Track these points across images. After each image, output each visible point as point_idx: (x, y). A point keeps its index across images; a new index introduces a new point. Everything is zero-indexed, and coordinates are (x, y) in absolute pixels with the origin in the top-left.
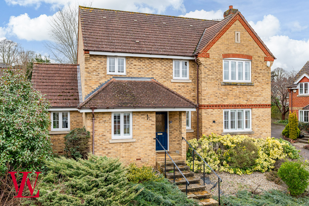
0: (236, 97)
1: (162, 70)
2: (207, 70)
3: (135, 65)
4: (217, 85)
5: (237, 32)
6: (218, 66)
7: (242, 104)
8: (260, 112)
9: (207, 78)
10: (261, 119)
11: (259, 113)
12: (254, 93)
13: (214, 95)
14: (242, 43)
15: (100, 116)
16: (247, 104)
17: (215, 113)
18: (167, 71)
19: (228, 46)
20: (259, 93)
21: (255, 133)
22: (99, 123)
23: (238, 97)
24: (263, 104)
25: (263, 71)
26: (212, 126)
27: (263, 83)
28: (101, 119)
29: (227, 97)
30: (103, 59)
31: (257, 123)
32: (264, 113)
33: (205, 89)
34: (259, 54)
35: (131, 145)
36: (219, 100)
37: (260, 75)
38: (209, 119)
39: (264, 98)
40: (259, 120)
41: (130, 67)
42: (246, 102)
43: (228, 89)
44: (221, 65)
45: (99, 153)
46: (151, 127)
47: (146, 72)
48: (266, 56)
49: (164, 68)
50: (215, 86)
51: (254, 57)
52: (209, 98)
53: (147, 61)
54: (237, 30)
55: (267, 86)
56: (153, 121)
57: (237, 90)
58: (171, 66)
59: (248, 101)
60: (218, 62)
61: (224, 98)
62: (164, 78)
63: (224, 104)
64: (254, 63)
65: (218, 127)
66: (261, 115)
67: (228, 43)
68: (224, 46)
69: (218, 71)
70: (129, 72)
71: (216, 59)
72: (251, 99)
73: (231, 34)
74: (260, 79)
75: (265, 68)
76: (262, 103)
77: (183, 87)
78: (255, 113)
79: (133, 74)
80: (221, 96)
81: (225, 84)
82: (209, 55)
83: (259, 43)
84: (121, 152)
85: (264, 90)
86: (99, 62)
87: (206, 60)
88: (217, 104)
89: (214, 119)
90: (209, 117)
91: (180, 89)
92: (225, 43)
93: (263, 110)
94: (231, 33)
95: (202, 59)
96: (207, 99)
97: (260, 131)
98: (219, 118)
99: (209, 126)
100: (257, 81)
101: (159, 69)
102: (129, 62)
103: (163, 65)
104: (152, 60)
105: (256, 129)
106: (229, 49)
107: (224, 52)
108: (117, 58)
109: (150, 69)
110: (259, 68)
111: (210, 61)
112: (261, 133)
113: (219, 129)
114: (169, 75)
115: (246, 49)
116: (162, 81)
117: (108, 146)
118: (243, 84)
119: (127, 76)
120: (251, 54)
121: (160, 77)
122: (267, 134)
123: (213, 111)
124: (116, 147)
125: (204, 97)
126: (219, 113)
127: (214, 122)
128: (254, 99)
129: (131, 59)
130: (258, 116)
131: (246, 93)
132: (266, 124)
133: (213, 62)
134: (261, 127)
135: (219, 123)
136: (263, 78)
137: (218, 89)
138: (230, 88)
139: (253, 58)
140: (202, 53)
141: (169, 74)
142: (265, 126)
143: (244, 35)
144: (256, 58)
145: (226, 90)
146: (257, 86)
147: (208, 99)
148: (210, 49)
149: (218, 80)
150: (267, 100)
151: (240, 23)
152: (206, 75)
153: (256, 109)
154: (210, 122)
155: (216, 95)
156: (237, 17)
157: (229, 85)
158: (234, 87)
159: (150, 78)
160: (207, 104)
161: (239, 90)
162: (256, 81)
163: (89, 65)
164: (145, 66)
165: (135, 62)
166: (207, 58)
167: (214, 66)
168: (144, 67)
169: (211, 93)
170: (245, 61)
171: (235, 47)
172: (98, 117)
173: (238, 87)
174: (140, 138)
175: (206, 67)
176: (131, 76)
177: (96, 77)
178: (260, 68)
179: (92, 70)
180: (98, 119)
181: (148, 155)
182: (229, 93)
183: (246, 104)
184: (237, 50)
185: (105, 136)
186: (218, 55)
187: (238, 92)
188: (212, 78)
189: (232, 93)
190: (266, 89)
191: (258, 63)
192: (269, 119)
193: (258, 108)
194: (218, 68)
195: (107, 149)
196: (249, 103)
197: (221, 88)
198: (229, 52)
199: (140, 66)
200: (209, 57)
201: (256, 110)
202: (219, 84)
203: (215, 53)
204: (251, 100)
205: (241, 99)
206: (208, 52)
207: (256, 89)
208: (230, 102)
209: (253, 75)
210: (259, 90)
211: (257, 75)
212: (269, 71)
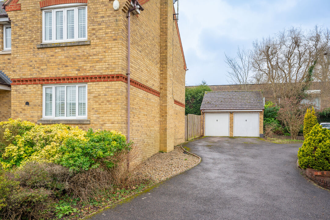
0: (61, 66)
2: (18, 29)
4: (31, 49)
6: (34, 21)
7: (70, 75)
8: (100, 88)
9: (17, 40)
10: (102, 99)
11: (99, 90)
12: (91, 57)
13: (28, 64)
16: (79, 75)
17: (29, 90)
20: (99, 57)
21: (93, 123)
23: (64, 65)
24: (106, 75)
25: (108, 19)
26: (24, 110)
27: (107, 40)
29: (46, 65)
31: (96, 106)
32: (107, 90)
33: (15, 56)
36: (35, 72)
37: (101, 27)
38: (21, 99)
39: (108, 65)
40: (100, 102)
42: (77, 72)
43: (49, 53)
44: (37, 19)
50: (29, 50)
52: (20, 69)
55: (115, 44)
57: (61, 55)
59: (79, 70)
60: (33, 15)
61: (42, 67)
63: (42, 76)
64: (91, 7)
65: (32, 112)
66: (102, 92)
69: (33, 27)
71: (31, 10)
72: (84, 67)
74: (101, 33)
75: (111, 13)
76: (104, 74)
78: (92, 90)
80: (38, 65)
81: (42, 47)
82: (21, 7)
85: (109, 51)
87: (16, 14)
88: (31, 77)
89: (28, 99)
90: (21, 97)
93: (107, 85)
95: (10, 14)
96: (18, 71)
97: (100, 120)
98: (34, 99)
99: (21, 110)
100: (96, 37)
105: (94, 117)
110: (99, 15)
111: (22, 15)
112: (102, 123)
113: (34, 114)
122: (113, 125)
123: (27, 88)
125: (14, 67)
126: (35, 90)
127: (27, 103)
128: (91, 66)
130: (97, 95)
131: (77, 58)
132: (111, 109)
133: (26, 15)
134: (102, 113)
135: (35, 106)
136: (107, 31)
137: (34, 55)
138: (51, 51)
140: (11, 6)
142: (109, 111)
145: (46, 56)
146: (96, 45)
147: (20, 71)
149: (33, 41)
150: (114, 68)
153: (94, 83)
154: (21, 103)
155: (31, 63)
157: (48, 48)
158: (58, 50)
160: (18, 77)
161: (65, 55)
162: (94, 36)
166: (18, 11)
167: (28, 22)
169: (23, 62)
170: (77, 7)
173: (64, 50)
175: (16, 25)
178: (101, 14)
182: (50, 60)
183: (76, 75)
186: (34, 4)
187: (63, 57)
188: (24, 40)
189: (54, 60)
190: (113, 49)
191: (97, 6)
192: (118, 99)
193: (97, 81)
194: (33, 24)
196: (82, 74)
197: (38, 54)
200: (20, 10)
201: (94, 86)
202: (34, 48)
204: (86, 69)
205: (69, 68)
206: (19, 3)
207: (94, 50)
208: (51, 74)
209: (90, 27)
210: (99, 51)
211: (96, 27)
212: (118, 18)
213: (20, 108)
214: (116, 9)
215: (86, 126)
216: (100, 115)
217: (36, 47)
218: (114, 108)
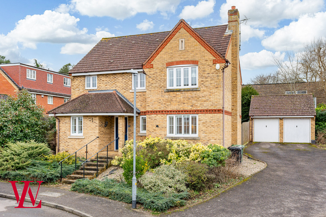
0: (180, 103)
1: (123, 83)
2: (151, 80)
3: (103, 81)
4: (160, 92)
5: (182, 40)
6: (162, 75)
7: (187, 109)
8: (207, 117)
9: (151, 86)
10: (208, 125)
11: (206, 119)
12: (201, 98)
13: (158, 101)
14: (187, 49)
15: (63, 119)
16: (192, 109)
17: (159, 118)
18: (127, 83)
19: (171, 55)
20: (206, 98)
21: (202, 139)
22: (63, 123)
23: (182, 102)
24: (211, 110)
25: (212, 75)
26: (155, 130)
27: (211, 88)
28: (64, 121)
29: (170, 103)
30: (82, 79)
31: (204, 129)
32: (212, 119)
33: (149, 96)
34: (206, 58)
35: (82, 141)
36: (162, 107)
37: (207, 79)
38: (153, 123)
39: (213, 103)
40: (207, 126)
41: (100, 82)
42: (191, 107)
43: (172, 95)
44: (164, 74)
45: (62, 145)
46: (95, 128)
47: (111, 85)
48: (214, 59)
49: (125, 81)
50: (159, 93)
51: (201, 61)
52: (153, 104)
53: (112, 76)
54: (181, 38)
55: (217, 90)
56: (97, 124)
57: (180, 96)
58: (130, 79)
59: (193, 106)
60: (162, 71)
61: (167, 104)
62: (125, 89)
63: (167, 109)
64: (201, 67)
65: (161, 131)
66: (208, 120)
67: (171, 52)
68: (168, 55)
69: (161, 79)
70: (99, 86)
71: (160, 68)
72: (196, 104)
73: (175, 43)
74: (207, 84)
75: (214, 71)
76: (209, 109)
77: (140, 96)
78: (201, 119)
79: (101, 88)
80: (164, 102)
81: (168, 91)
82: (153, 66)
83: (206, 46)
84: (76, 145)
85: (213, 95)
86: (80, 81)
87: (150, 70)
88: (160, 109)
89: (157, 124)
90: (153, 122)
91: (138, 98)
92: (169, 52)
93: (211, 116)
94: (175, 41)
95: (146, 70)
96: (151, 106)
97: (207, 138)
98: (162, 123)
99: (153, 130)
100: (204, 86)
101: (120, 82)
102: (99, 78)
103: (124, 78)
104: (116, 75)
105: (203, 135)
106: (173, 57)
107: (168, 61)
108: (92, 76)
109: (114, 82)
110: (206, 72)
111: (154, 71)
112: (208, 139)
113: (162, 133)
114: (128, 87)
115: (191, 54)
116: (123, 92)
117: (67, 140)
118: (187, 90)
119: (98, 90)
120: (197, 58)
121: (121, 89)
122: (215, 140)
123: (157, 116)
124: (72, 141)
125: (148, 103)
126: (162, 118)
127: (157, 126)
128: (200, 104)
129: (100, 76)
130: (205, 122)
131: (191, 99)
132: (214, 131)
133: (156, 71)
134: (208, 133)
135: (163, 128)
136: (211, 82)
137: (162, 96)
138: (174, 94)
139: (199, 63)
140: (146, 65)
141: (128, 85)
142: (213, 132)
143: (189, 41)
144: (203, 62)
145: (170, 97)
146: (204, 91)
147: (152, 106)
148: (154, 60)
149: (161, 87)
150: (216, 105)
151: (185, 30)
152: (150, 84)
153: (203, 114)
154: (153, 126)
155: (160, 101)
156: (181, 25)
157: (171, 91)
158: (178, 93)
159: (113, 90)
160: (151, 110)
161: (183, 96)
162: (203, 85)
163: (74, 84)
164: (111, 81)
165: (103, 78)
166: (151, 69)
167: (158, 75)
168: (109, 81)
169: (155, 100)
170: (191, 67)
171: (179, 54)
172: (62, 120)
173: (182, 93)
174: (88, 136)
175: (150, 77)
176: (100, 89)
177: (78, 92)
178: (207, 72)
179: (76, 87)
180: (62, 121)
181: (93, 149)
182: (173, 99)
184: (182, 57)
185: (66, 133)
186: (162, 64)
187: (182, 98)
188: (155, 87)
189: (176, 99)
190: (215, 93)
191: (205, 67)
192: (219, 125)
193: (205, 113)
194: (161, 76)
195: (67, 142)
196: (195, 109)
197: (165, 95)
198: (173, 60)
199: (107, 81)
200: (153, 68)
201: (203, 116)
202: (162, 92)
203: (158, 63)
204: (197, 106)
205: (186, 104)
206: (152, 63)
207: (203, 94)
208: (173, 108)
209: (200, 80)
210: (206, 95)
211: (204, 79)
212: (219, 74)
213: (152, 129)
214: (217, 69)
215: (197, 141)
216: (207, 134)
217: (163, 91)
218: (216, 130)
